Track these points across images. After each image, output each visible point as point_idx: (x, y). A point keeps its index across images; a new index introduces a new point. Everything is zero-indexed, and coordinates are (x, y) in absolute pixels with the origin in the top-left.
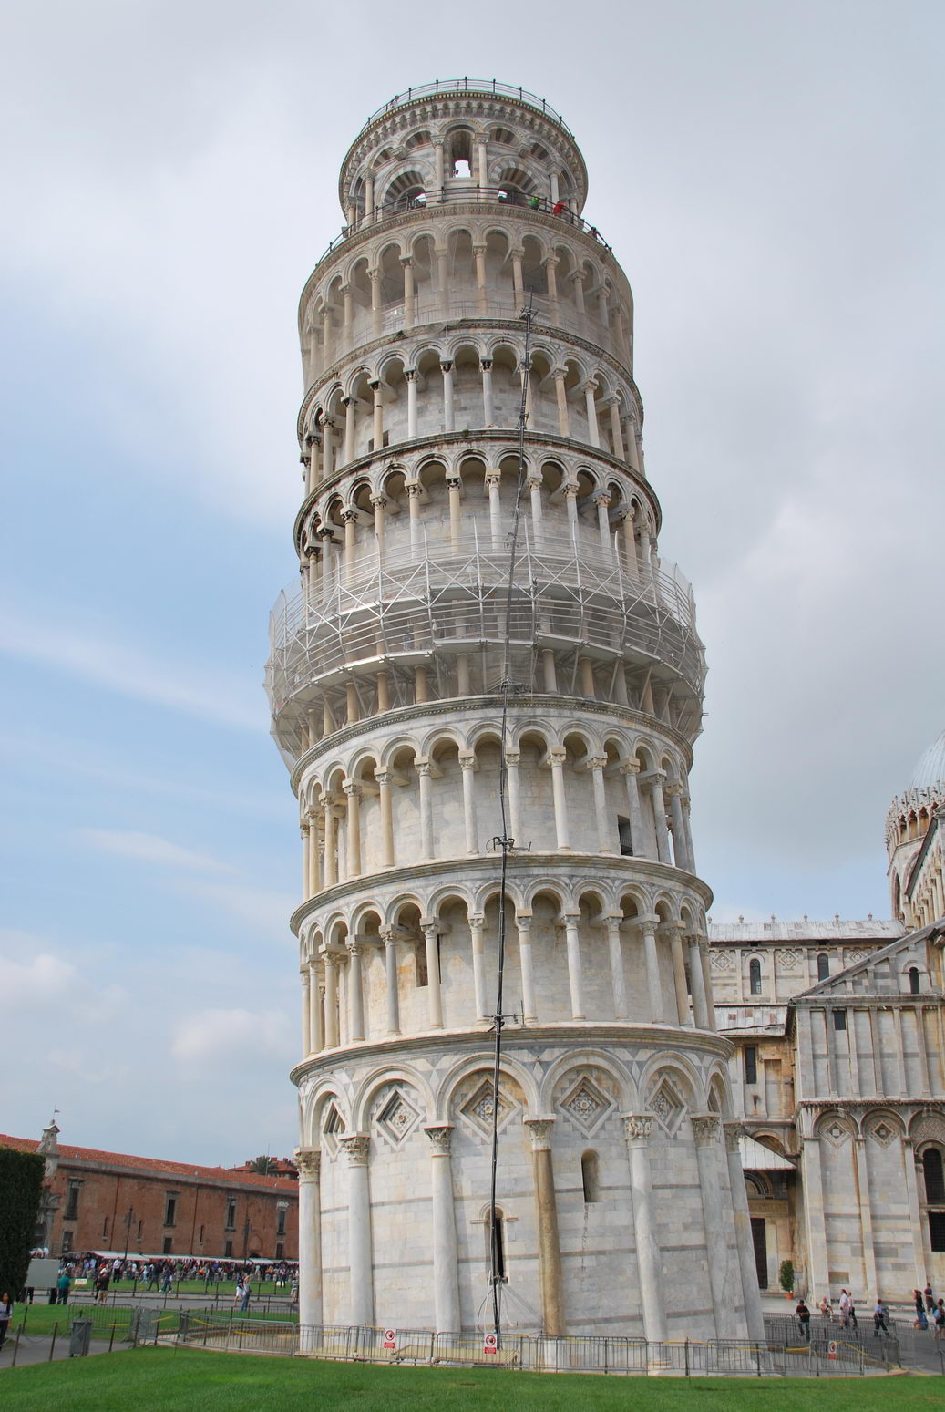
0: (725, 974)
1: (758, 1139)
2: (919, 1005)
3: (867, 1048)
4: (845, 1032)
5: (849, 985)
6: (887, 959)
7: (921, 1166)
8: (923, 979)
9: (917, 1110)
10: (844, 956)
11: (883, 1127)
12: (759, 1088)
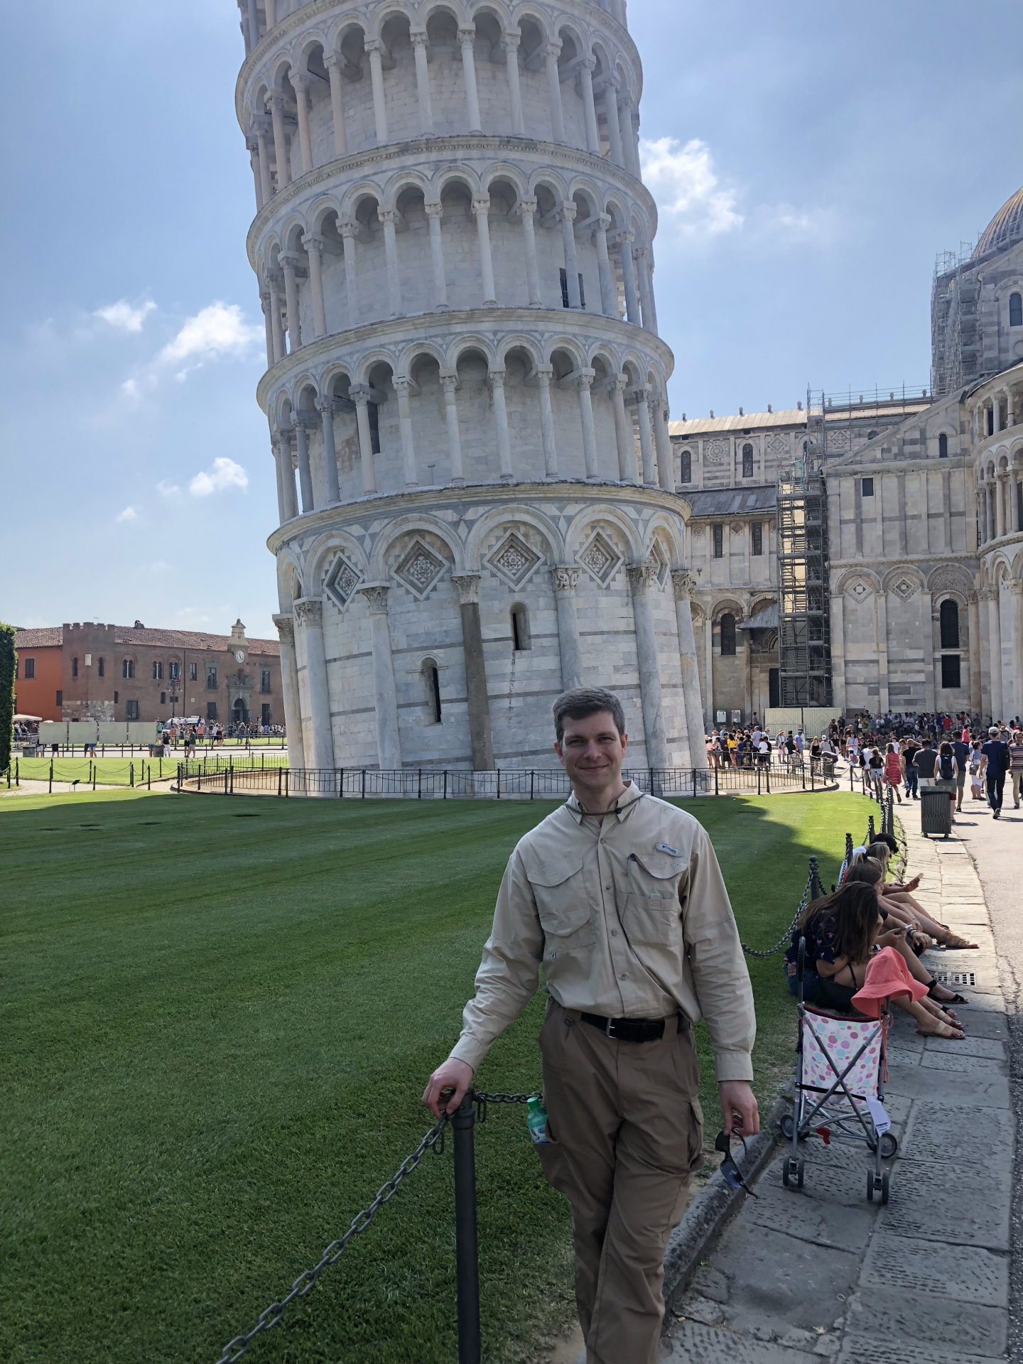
0: (779, 457)
2: (947, 467)
3: (892, 512)
4: (871, 498)
7: (937, 616)
8: (951, 443)
9: (937, 565)
11: (903, 582)
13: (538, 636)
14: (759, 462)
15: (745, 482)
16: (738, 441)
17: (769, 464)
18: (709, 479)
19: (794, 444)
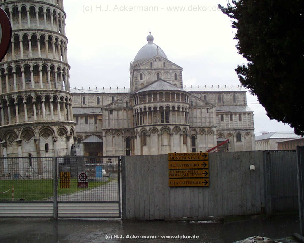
0: (92, 100)
1: (97, 136)
2: (127, 109)
3: (116, 118)
4: (112, 115)
5: (113, 105)
6: (121, 100)
7: (125, 141)
8: (129, 104)
9: (125, 130)
10: (118, 96)
11: (118, 134)
12: (97, 125)
13: (50, 150)
14: (87, 101)
15: (84, 106)
16: (82, 96)
17: (89, 102)
18: (75, 104)
19: (95, 98)
